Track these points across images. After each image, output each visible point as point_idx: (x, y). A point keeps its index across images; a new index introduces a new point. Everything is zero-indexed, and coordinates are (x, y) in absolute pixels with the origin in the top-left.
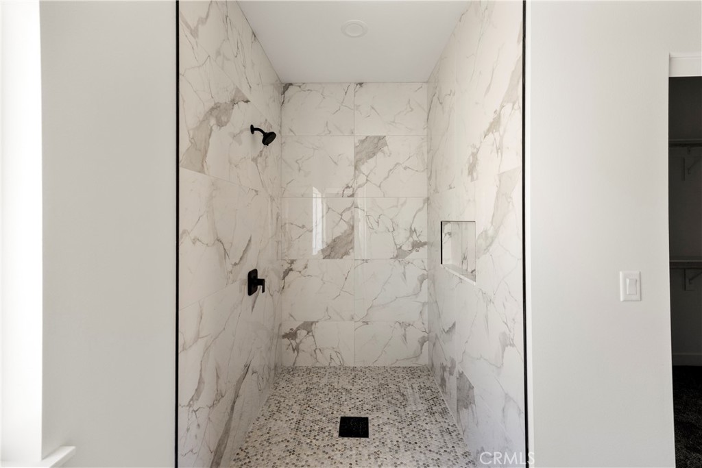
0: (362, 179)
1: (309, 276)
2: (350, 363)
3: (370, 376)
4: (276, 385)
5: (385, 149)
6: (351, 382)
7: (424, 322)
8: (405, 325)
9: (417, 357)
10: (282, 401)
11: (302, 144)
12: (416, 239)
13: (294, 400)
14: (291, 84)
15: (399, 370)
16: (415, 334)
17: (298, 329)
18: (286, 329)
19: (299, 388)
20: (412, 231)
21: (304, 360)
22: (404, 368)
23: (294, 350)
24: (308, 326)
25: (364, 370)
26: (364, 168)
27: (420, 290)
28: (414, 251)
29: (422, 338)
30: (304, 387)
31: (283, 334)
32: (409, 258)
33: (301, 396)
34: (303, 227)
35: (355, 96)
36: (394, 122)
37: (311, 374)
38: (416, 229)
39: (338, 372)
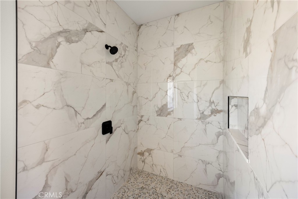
0: (178, 71)
1: (150, 124)
2: (171, 177)
3: (180, 190)
4: (129, 179)
5: (193, 51)
6: (167, 191)
7: (220, 164)
8: (206, 163)
9: (215, 185)
10: (127, 191)
11: (147, 55)
12: (214, 107)
13: (132, 193)
14: (142, 25)
15: (200, 191)
16: (213, 171)
17: (145, 151)
18: (139, 150)
19: (138, 186)
20: (211, 103)
21: (147, 169)
22: (205, 190)
23: (143, 162)
24: (149, 151)
25: (178, 184)
26: (180, 64)
27: (217, 142)
28: (213, 116)
29: (218, 174)
30: (141, 185)
31: (138, 152)
32: (209, 120)
33: (137, 192)
34: (147, 98)
35: (174, 23)
36: (199, 33)
37: (148, 178)
38: (214, 101)
39: (163, 181)
